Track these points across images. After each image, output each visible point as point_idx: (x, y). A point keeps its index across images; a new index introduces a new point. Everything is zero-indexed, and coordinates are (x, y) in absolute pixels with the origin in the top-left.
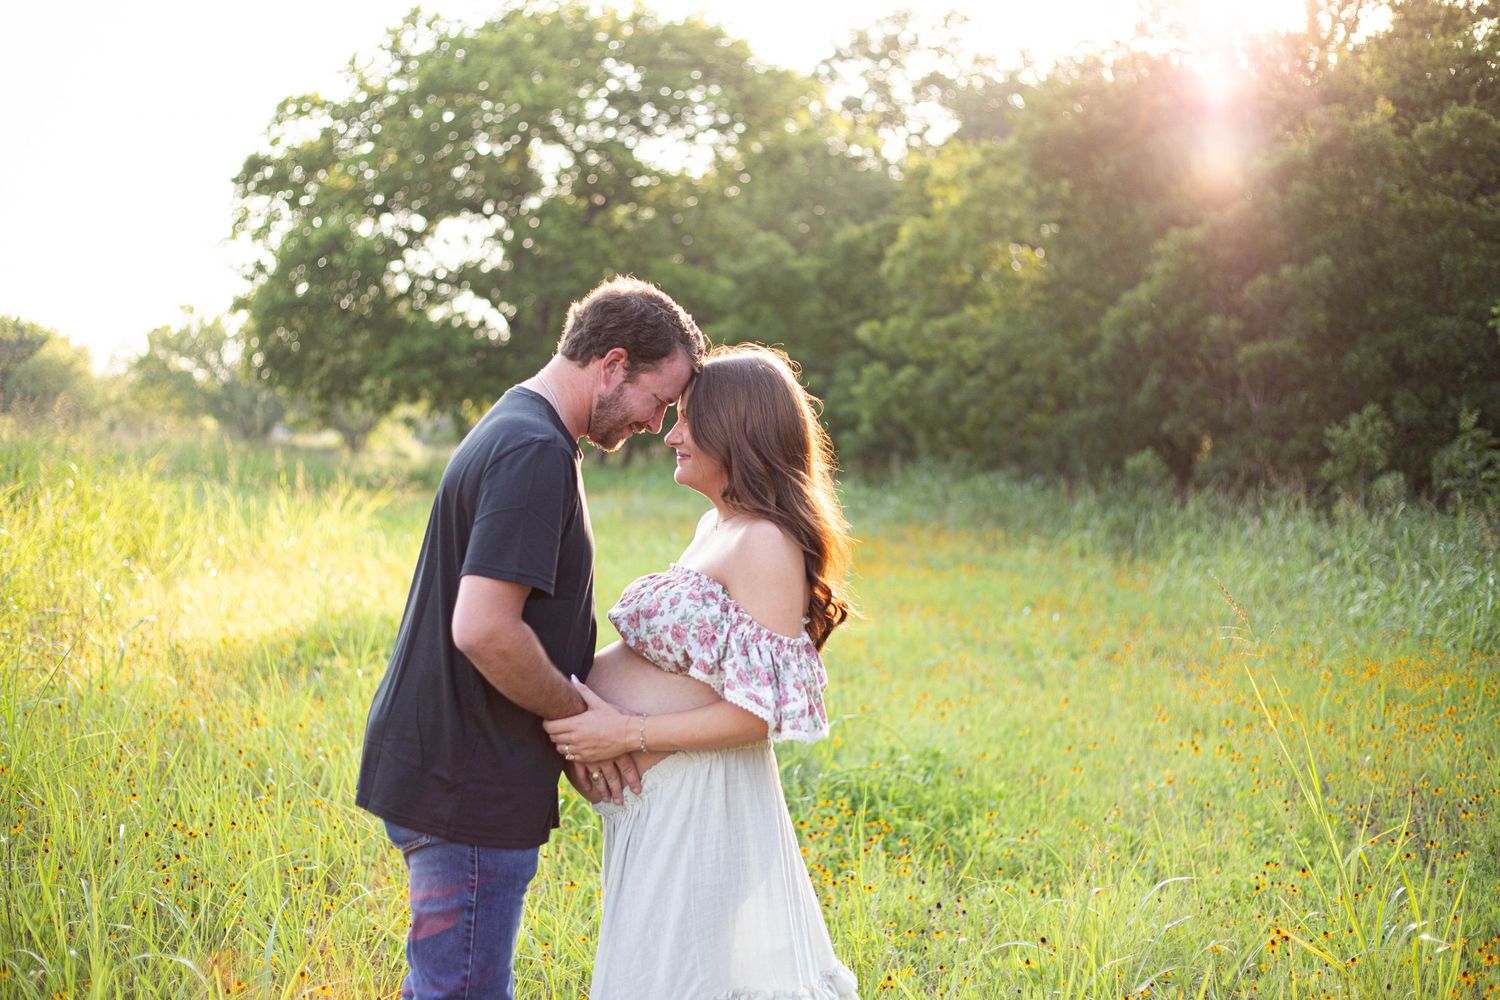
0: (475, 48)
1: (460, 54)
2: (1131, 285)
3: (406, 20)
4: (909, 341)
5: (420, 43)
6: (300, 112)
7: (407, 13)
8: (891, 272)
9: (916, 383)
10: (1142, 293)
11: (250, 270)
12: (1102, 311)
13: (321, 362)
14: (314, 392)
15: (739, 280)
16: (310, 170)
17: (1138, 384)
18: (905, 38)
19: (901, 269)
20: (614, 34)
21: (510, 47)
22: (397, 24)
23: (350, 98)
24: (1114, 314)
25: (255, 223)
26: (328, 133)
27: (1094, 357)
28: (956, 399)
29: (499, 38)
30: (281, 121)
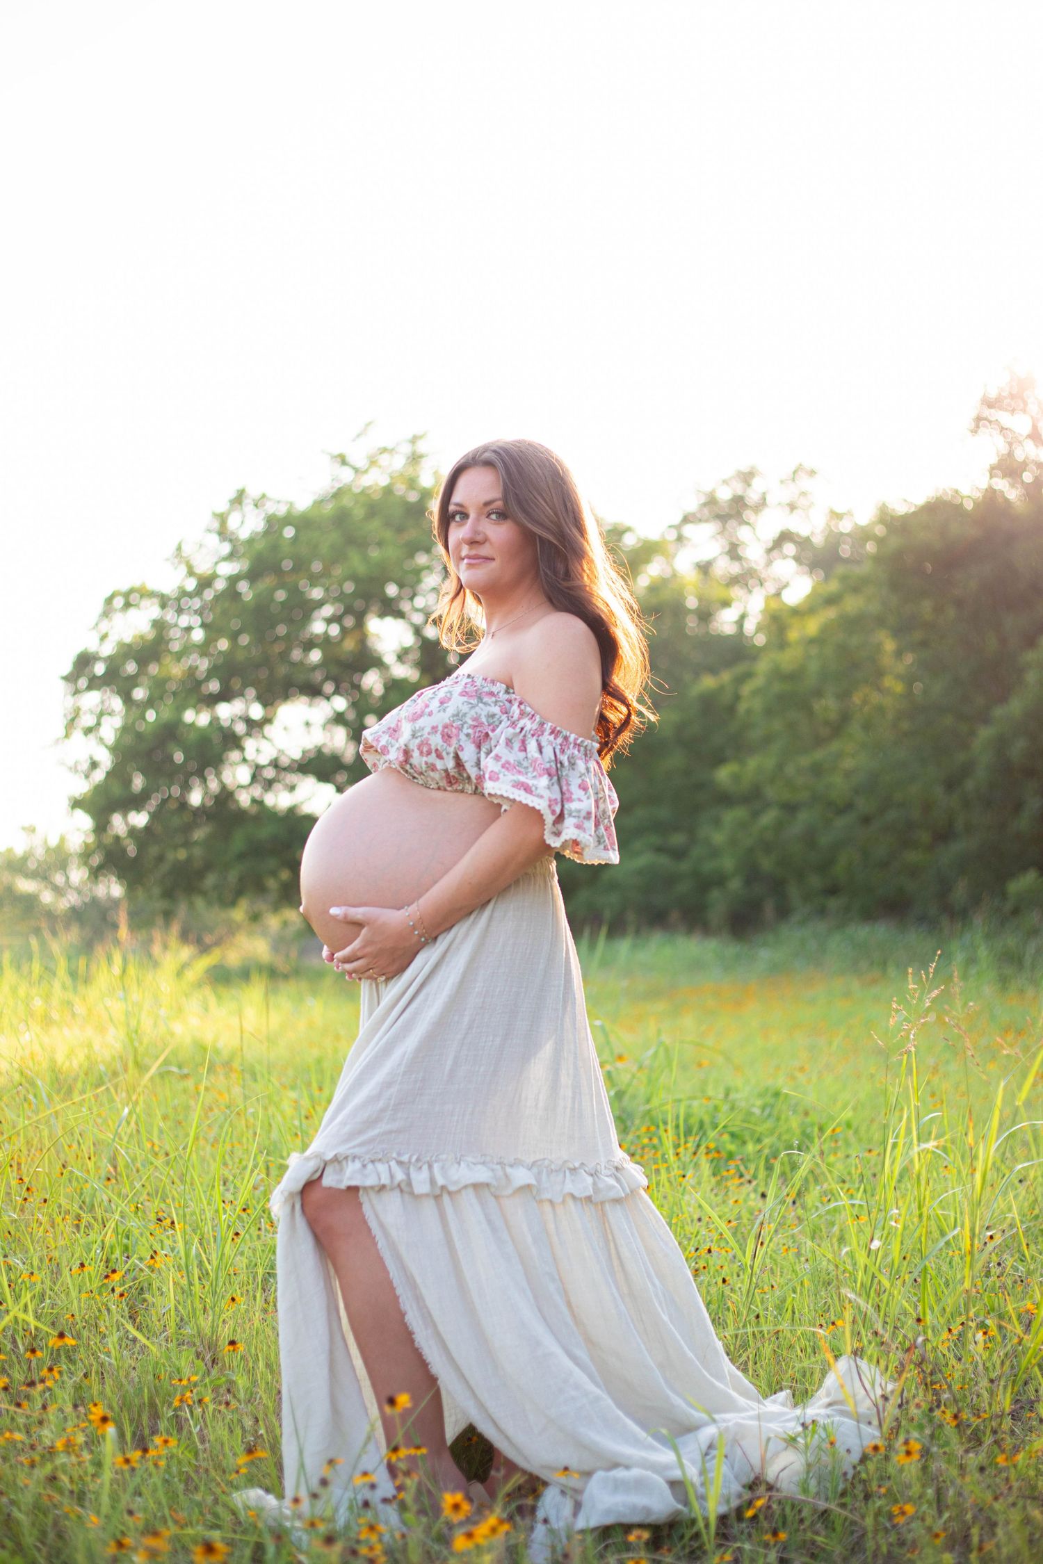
0: (303, 523)
1: (289, 532)
2: (1003, 699)
3: (232, 502)
4: (772, 781)
5: (248, 524)
6: (128, 605)
7: (233, 495)
8: (750, 711)
9: (779, 826)
10: (1016, 706)
11: (85, 766)
13: (160, 859)
14: (156, 890)
16: (143, 663)
17: (1018, 809)
18: (753, 496)
21: (341, 518)
22: (222, 507)
23: (179, 588)
24: (986, 732)
25: (86, 720)
26: (159, 625)
28: (824, 840)
30: (108, 618)
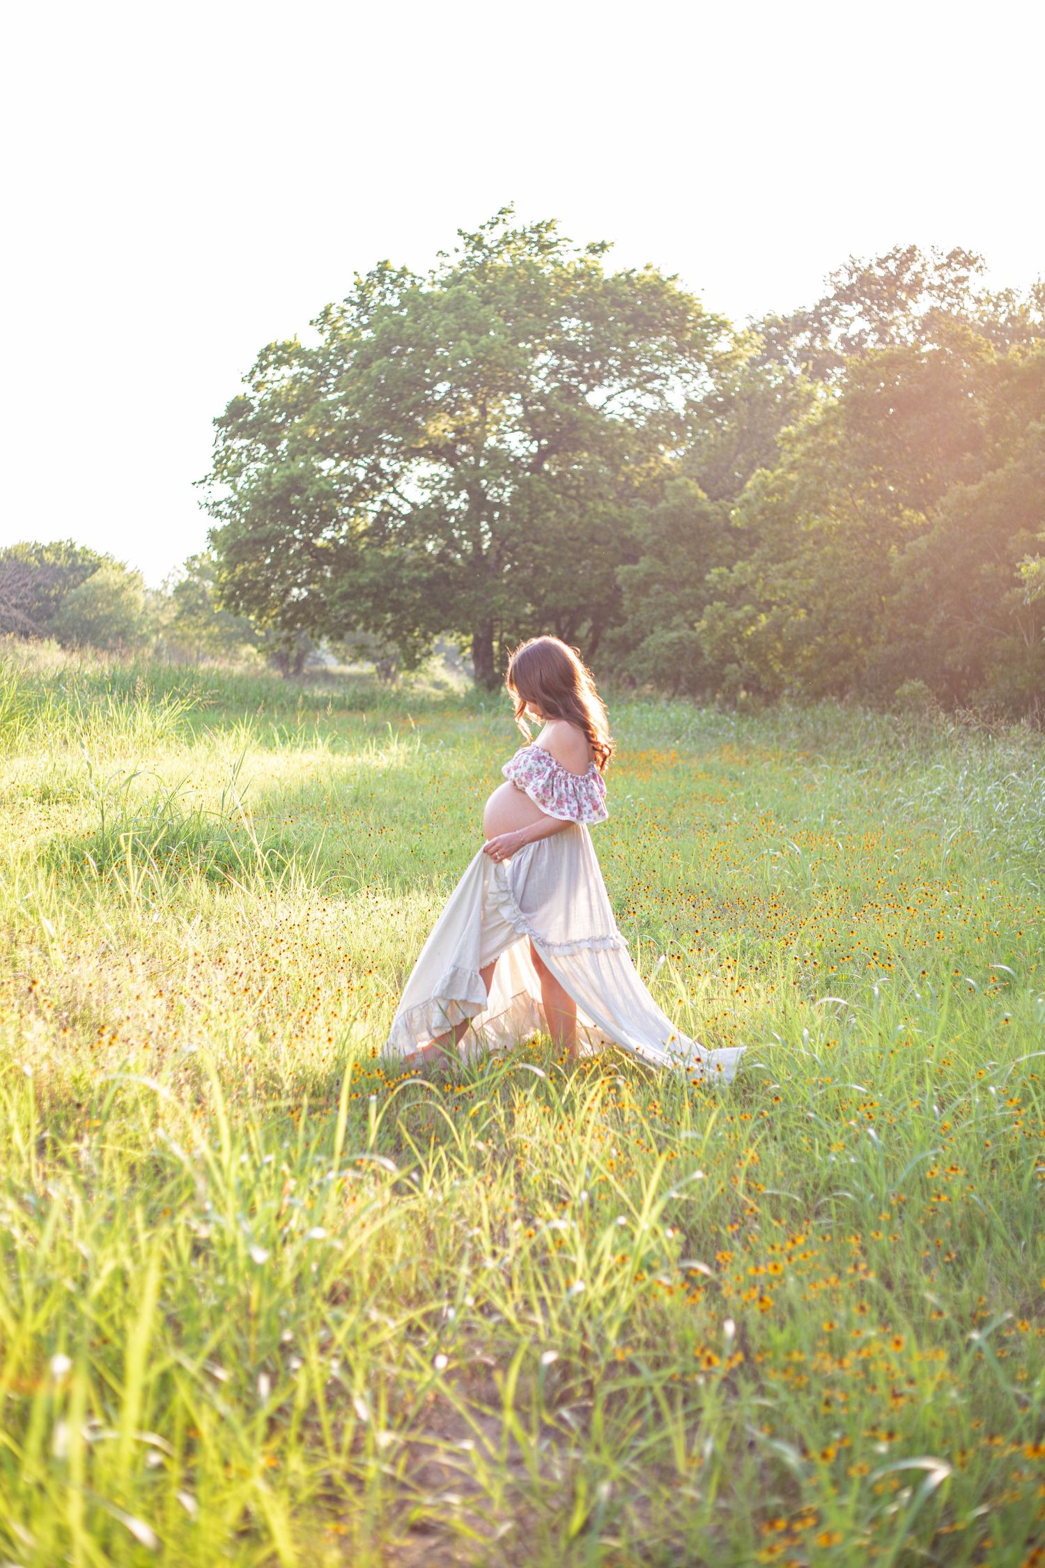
3: (373, 275)
4: (753, 583)
6: (280, 361)
24: (899, 559)
30: (263, 369)
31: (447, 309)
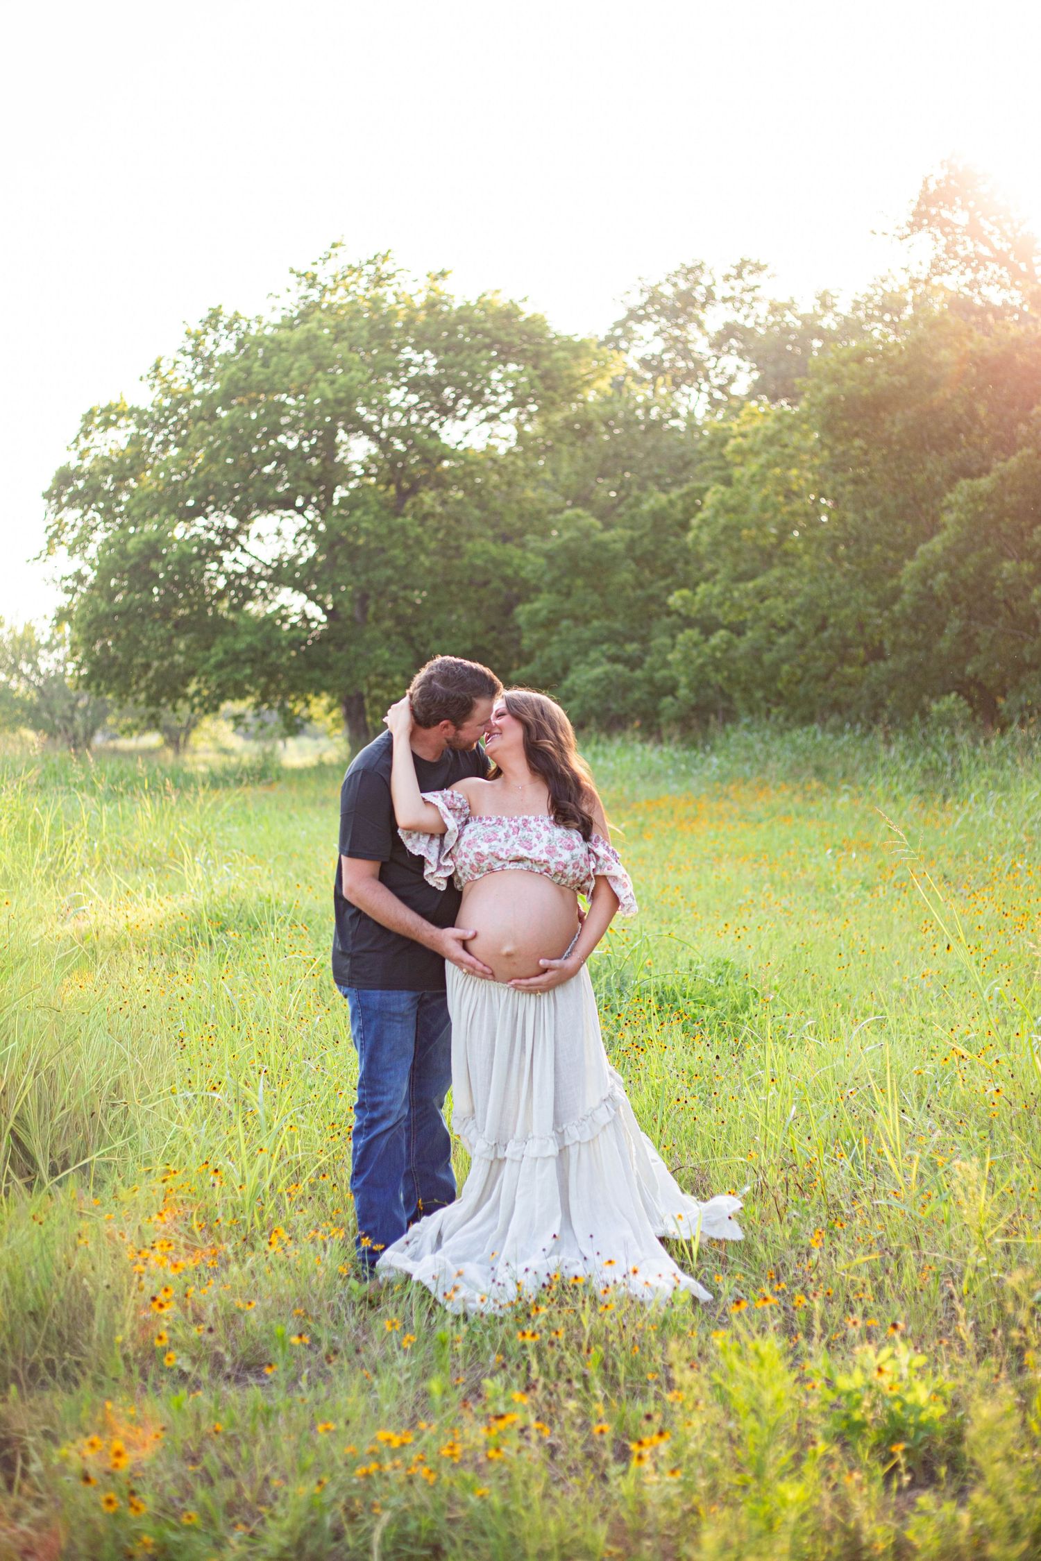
1: (261, 352)
2: (928, 537)
3: (205, 323)
4: (720, 605)
5: (221, 345)
6: (107, 423)
7: (207, 314)
8: (697, 540)
9: (729, 645)
10: (938, 543)
11: (69, 582)
12: (900, 564)
13: (146, 667)
14: (142, 697)
15: (550, 557)
16: (121, 479)
17: (940, 632)
18: (700, 293)
19: (705, 538)
20: (410, 321)
21: (310, 344)
23: (156, 404)
24: (910, 566)
25: (70, 537)
27: (897, 607)
29: (298, 335)
30: (87, 434)
31: (299, 350)
